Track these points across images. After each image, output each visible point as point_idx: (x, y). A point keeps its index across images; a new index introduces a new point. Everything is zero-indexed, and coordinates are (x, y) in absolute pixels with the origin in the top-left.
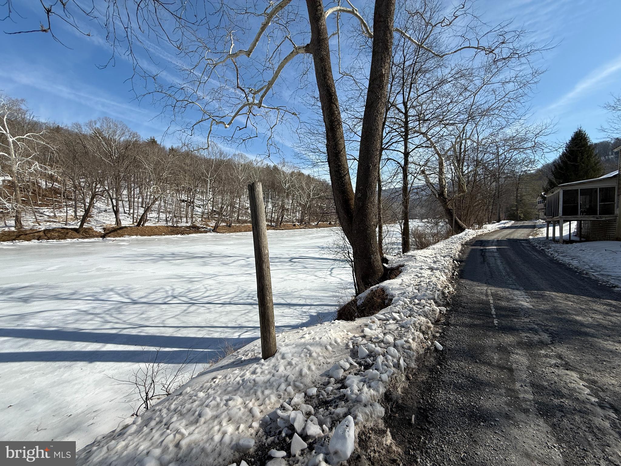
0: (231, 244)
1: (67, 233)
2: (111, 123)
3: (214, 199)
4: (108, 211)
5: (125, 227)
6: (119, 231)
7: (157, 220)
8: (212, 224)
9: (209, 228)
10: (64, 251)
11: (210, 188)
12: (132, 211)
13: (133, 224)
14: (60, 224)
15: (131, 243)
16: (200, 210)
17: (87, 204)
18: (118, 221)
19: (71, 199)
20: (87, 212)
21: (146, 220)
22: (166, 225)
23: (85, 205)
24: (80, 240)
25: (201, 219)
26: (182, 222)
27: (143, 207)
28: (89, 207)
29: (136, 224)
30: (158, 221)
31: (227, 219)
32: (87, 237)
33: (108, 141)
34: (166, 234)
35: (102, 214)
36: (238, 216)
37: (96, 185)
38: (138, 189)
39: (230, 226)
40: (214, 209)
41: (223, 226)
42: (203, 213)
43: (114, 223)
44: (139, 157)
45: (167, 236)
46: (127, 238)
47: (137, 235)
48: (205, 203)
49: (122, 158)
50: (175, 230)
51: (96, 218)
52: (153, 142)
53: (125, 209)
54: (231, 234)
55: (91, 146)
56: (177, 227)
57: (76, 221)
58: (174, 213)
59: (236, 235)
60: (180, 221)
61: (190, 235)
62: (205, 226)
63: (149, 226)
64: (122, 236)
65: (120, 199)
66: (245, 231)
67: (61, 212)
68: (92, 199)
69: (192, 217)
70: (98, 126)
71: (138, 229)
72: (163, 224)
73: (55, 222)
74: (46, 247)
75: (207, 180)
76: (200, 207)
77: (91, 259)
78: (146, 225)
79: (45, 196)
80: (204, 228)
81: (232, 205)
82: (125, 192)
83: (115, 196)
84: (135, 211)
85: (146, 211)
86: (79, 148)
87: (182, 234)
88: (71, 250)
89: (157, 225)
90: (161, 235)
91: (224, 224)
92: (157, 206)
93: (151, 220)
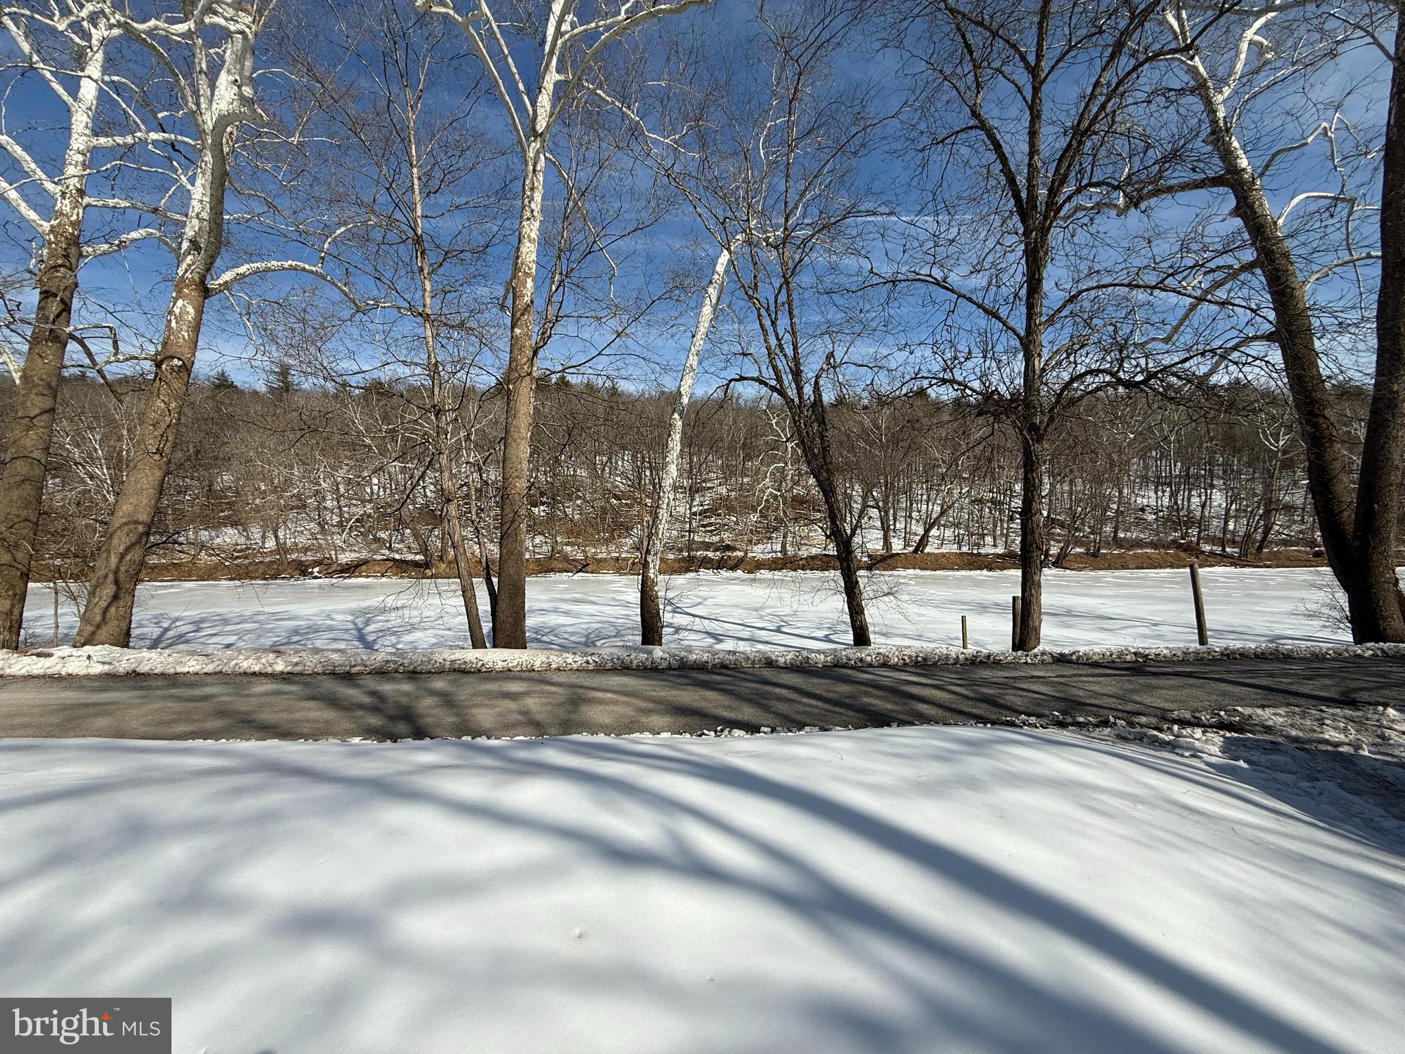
5: (898, 554)
6: (889, 561)
8: (1052, 549)
13: (905, 548)
21: (928, 543)
22: (958, 551)
26: (984, 545)
29: (912, 549)
34: (961, 568)
36: (1116, 530)
39: (1095, 555)
41: (1079, 554)
43: (882, 548)
45: (964, 573)
46: (901, 572)
47: (915, 568)
50: (975, 561)
54: (1101, 572)
56: (979, 554)
60: (982, 543)
63: (932, 553)
64: (894, 568)
71: (915, 558)
85: (929, 528)
87: (990, 568)
89: (944, 551)
90: (953, 569)
91: (1078, 550)
93: (934, 542)
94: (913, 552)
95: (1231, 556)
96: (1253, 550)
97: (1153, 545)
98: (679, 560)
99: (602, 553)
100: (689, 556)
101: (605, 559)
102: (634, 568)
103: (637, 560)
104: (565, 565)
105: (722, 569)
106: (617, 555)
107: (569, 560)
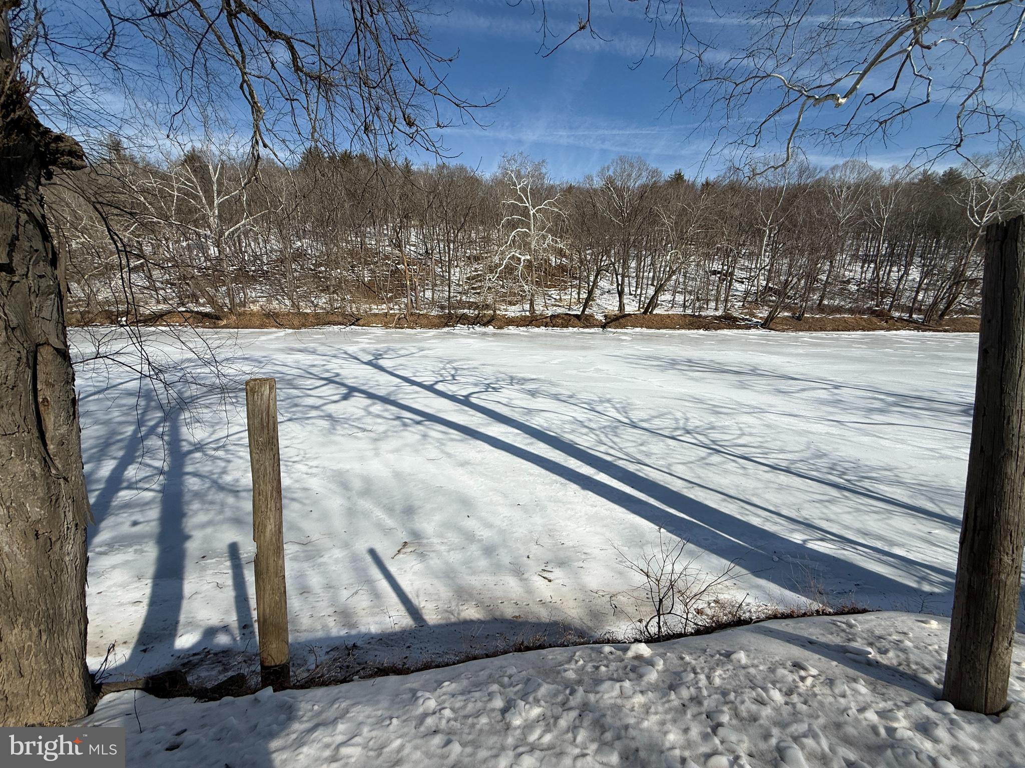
0: (797, 355)
1: (570, 320)
2: (626, 164)
3: (772, 265)
4: (612, 292)
5: (629, 315)
6: (621, 320)
7: (670, 305)
8: (763, 313)
9: (755, 320)
10: (565, 342)
11: (767, 245)
12: (639, 292)
13: (639, 310)
14: (563, 309)
15: (635, 338)
16: (741, 287)
17: (591, 284)
18: (621, 307)
19: (575, 278)
20: (590, 293)
21: (656, 305)
22: (682, 313)
23: (589, 284)
24: (581, 330)
25: (741, 304)
26: (707, 309)
27: (654, 286)
28: (593, 286)
29: (642, 310)
30: (672, 307)
31: (797, 304)
32: (587, 327)
33: (619, 192)
34: (682, 327)
35: (605, 296)
36: (822, 298)
37: (603, 257)
38: (650, 258)
39: (799, 319)
40: (770, 285)
41: (785, 318)
42: (747, 293)
43: (617, 309)
44: (658, 208)
45: (683, 331)
46: (629, 330)
47: (642, 327)
48: (752, 274)
49: (635, 212)
50: (695, 322)
51: (598, 301)
52: (678, 178)
53: (632, 289)
54: (801, 333)
55: (601, 203)
56: (700, 316)
57: (578, 306)
58: (698, 293)
59: (811, 338)
60: (705, 306)
61: (719, 331)
62: (748, 317)
63: (659, 314)
64: (624, 327)
65: (626, 274)
66: (834, 330)
67: (566, 294)
68: (596, 277)
69: (726, 300)
70: (611, 173)
71: (644, 318)
72: (679, 311)
73: (560, 306)
74: (552, 336)
75: (765, 231)
76: (742, 282)
77: (591, 355)
78: (654, 312)
79: (554, 275)
80: (747, 319)
81: (811, 277)
82: (633, 264)
83: (621, 269)
84: (644, 292)
85: (657, 292)
86: (588, 210)
87: (707, 328)
88: (572, 342)
89: (670, 313)
90: (674, 328)
91: (786, 314)
92: (672, 282)
93: (662, 305)
94: (643, 313)
95: (916, 322)
96: (935, 317)
97: (851, 311)
98: (439, 317)
99: (375, 309)
100: (450, 313)
101: (376, 315)
102: (400, 322)
103: (403, 316)
104: (340, 319)
105: (476, 325)
106: (386, 311)
107: (344, 315)
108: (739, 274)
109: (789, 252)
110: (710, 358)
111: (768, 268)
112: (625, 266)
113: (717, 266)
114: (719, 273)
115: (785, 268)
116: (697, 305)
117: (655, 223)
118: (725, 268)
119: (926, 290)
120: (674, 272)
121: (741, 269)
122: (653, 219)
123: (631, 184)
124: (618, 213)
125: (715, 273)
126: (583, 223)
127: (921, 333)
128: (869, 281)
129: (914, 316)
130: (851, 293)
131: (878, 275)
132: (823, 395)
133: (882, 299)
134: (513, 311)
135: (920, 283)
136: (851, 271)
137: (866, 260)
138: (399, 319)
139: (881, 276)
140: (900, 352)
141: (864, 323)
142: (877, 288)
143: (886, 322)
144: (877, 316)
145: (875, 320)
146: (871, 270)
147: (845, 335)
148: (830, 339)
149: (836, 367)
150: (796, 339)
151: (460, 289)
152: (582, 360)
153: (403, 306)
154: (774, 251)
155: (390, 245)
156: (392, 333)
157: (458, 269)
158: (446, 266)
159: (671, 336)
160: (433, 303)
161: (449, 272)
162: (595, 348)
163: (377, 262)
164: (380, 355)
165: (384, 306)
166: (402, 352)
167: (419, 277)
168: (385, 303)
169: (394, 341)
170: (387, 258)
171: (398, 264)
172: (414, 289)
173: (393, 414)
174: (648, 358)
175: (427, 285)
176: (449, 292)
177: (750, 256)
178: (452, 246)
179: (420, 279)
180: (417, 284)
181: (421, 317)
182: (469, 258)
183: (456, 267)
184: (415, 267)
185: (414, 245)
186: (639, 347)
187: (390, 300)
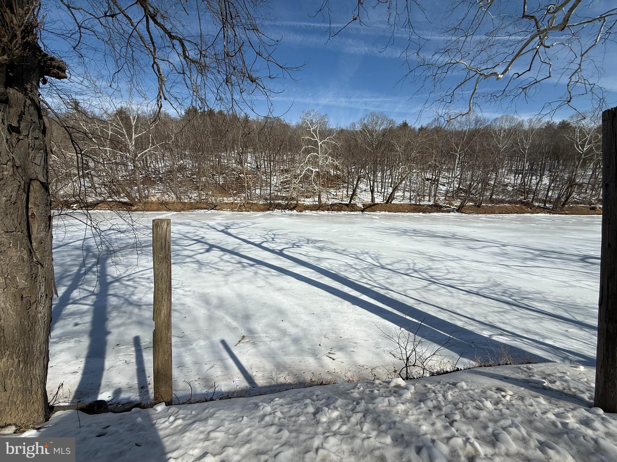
0: (479, 227)
1: (342, 207)
2: (374, 117)
3: (462, 175)
4: (367, 190)
6: (373, 207)
7: (402, 198)
8: (457, 203)
9: (453, 207)
10: (339, 220)
11: (458, 164)
12: (383, 191)
13: (383, 201)
14: (338, 200)
15: (382, 218)
16: (444, 188)
17: (355, 186)
18: (373, 199)
19: (345, 183)
20: (354, 191)
21: (394, 199)
23: (353, 186)
24: (349, 213)
25: (444, 198)
26: (424, 201)
27: (392, 187)
28: (356, 187)
29: (385, 201)
30: (403, 200)
31: (477, 198)
32: (352, 211)
33: (371, 133)
34: (409, 211)
35: (363, 193)
36: (492, 194)
37: (361, 169)
38: (389, 171)
39: (479, 206)
40: (461, 187)
41: (471, 206)
42: (447, 191)
43: (370, 200)
44: (394, 142)
45: (410, 214)
46: (378, 213)
47: (385, 211)
48: (450, 180)
49: (380, 144)
50: (417, 208)
51: (359, 196)
52: (405, 125)
53: (379, 189)
54: (480, 215)
55: (360, 139)
56: (420, 205)
57: (347, 199)
58: (418, 191)
59: (486, 218)
60: (423, 199)
61: (431, 214)
62: (448, 205)
63: (396, 204)
64: (374, 211)
65: (376, 180)
66: (500, 213)
67: (340, 191)
68: (358, 181)
69: (435, 196)
70: (366, 122)
71: (386, 206)
72: (407, 202)
73: (336, 199)
74: (331, 216)
75: (456, 155)
76: (444, 185)
77: (355, 227)
78: (392, 203)
79: (332, 181)
80: (448, 207)
81: (485, 182)
82: (379, 175)
83: (372, 177)
84: (386, 191)
85: (394, 191)
86: (353, 142)
87: (424, 212)
88: (343, 220)
89: (402, 203)
90: (405, 212)
91: (471, 204)
92: (403, 185)
93: (397, 198)
94: (386, 203)
95: (548, 209)
96: (560, 206)
98: (264, 205)
99: (226, 200)
100: (270, 203)
101: (226, 203)
102: (241, 208)
103: (242, 204)
104: (205, 206)
105: (286, 210)
106: (232, 201)
107: (207, 203)
108: (442, 180)
109: (471, 168)
110: (428, 229)
111: (459, 177)
112: (375, 175)
113: (429, 176)
114: (430, 180)
115: (469, 177)
116: (418, 198)
117: (392, 150)
118: (434, 177)
119: (553, 190)
120: (404, 179)
121: (443, 178)
122: (391, 148)
123: (377, 128)
124: (370, 145)
125: (428, 179)
126: (350, 150)
127: (552, 215)
128: (519, 185)
129: (547, 205)
130: (509, 192)
131: (524, 181)
132: (496, 250)
133: (527, 195)
134: (308, 202)
135: (549, 186)
136: (508, 179)
137: (517, 172)
138: (240, 206)
139: (526, 182)
140: (540, 226)
141: (517, 209)
142: (524, 189)
143: (531, 209)
144: (525, 205)
145: (524, 207)
146: (520, 179)
147: (506, 216)
148: (498, 218)
149: (502, 234)
150: (478, 218)
151: (277, 189)
152: (350, 230)
153: (242, 198)
154: (462, 168)
155: (235, 163)
156: (236, 214)
157: (276, 177)
158: (268, 175)
159: (403, 216)
160: (260, 197)
161: (270, 179)
162: (357, 223)
163: (228, 173)
164: (229, 226)
165: (231, 198)
166: (242, 225)
167: (252, 181)
168: (232, 197)
169: (238, 219)
170: (234, 170)
171: (240, 174)
172: (249, 188)
173: (236, 260)
174: (390, 229)
175: (257, 186)
176: (270, 190)
177: (448, 170)
178: (272, 164)
179: (253, 183)
180: (251, 185)
181: (253, 205)
182: (282, 170)
183: (275, 175)
184: (250, 176)
185: (250, 163)
186: (383, 223)
187: (235, 195)
